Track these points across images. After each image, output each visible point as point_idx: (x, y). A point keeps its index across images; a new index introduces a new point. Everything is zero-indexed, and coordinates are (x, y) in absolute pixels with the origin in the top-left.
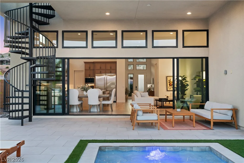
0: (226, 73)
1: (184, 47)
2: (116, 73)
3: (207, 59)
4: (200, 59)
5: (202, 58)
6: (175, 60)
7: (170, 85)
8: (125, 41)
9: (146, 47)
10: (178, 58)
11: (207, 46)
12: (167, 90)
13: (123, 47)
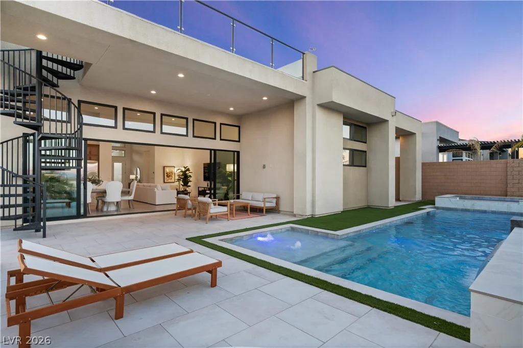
0: (264, 167)
1: (221, 140)
2: (98, 160)
3: (238, 153)
4: (232, 153)
5: (234, 152)
6: (213, 151)
7: (167, 176)
8: (164, 126)
9: (187, 135)
10: (215, 150)
11: (239, 141)
12: (164, 182)
13: (162, 133)
